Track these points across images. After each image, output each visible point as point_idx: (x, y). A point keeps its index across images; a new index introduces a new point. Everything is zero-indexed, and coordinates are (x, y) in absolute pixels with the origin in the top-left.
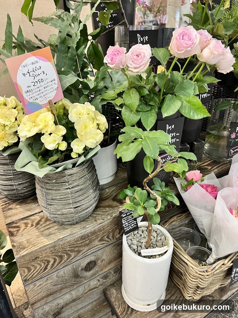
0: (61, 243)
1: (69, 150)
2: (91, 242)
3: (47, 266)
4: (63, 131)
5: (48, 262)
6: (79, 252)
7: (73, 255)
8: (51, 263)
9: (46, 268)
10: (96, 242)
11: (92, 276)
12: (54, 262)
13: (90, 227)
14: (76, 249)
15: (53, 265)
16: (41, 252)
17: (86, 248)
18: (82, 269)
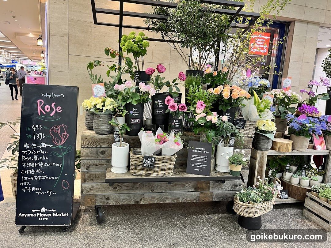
0: (94, 137)
1: (102, 109)
2: (104, 142)
3: (89, 143)
4: (103, 104)
5: (89, 142)
6: (100, 144)
7: (97, 144)
8: (90, 143)
9: (88, 144)
10: (106, 143)
11: (103, 158)
12: (91, 143)
13: (104, 137)
14: (99, 142)
15: (91, 144)
16: (88, 137)
17: (102, 144)
18: (100, 152)
